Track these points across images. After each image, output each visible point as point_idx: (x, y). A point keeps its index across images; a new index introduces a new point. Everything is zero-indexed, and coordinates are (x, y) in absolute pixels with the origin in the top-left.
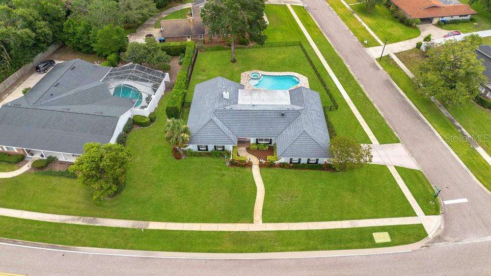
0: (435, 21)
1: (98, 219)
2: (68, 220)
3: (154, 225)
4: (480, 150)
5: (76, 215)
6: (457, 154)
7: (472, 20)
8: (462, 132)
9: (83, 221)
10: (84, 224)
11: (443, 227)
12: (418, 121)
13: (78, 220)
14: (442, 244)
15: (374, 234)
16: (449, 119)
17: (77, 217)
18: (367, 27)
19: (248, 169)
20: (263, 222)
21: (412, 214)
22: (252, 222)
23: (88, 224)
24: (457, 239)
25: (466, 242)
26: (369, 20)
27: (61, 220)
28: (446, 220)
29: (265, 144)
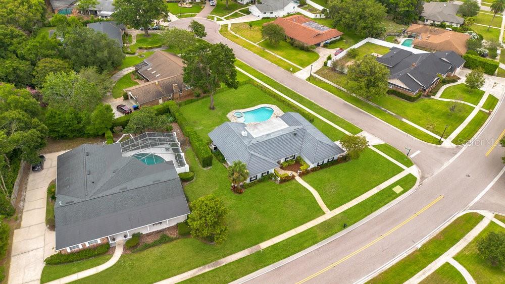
0: (322, 44)
1: (219, 261)
2: (197, 272)
3: (264, 245)
4: (404, 120)
5: (200, 266)
6: (396, 127)
7: (341, 39)
8: (389, 113)
9: (209, 267)
10: (212, 269)
11: (420, 171)
12: (362, 114)
13: (205, 268)
14: (426, 180)
15: (394, 189)
16: (377, 107)
17: (201, 268)
18: (282, 58)
19: (293, 181)
20: (331, 210)
21: (402, 170)
22: (324, 213)
23: (215, 268)
24: (430, 174)
25: (436, 174)
26: (279, 52)
27: (191, 275)
28: (418, 166)
29: (292, 160)
